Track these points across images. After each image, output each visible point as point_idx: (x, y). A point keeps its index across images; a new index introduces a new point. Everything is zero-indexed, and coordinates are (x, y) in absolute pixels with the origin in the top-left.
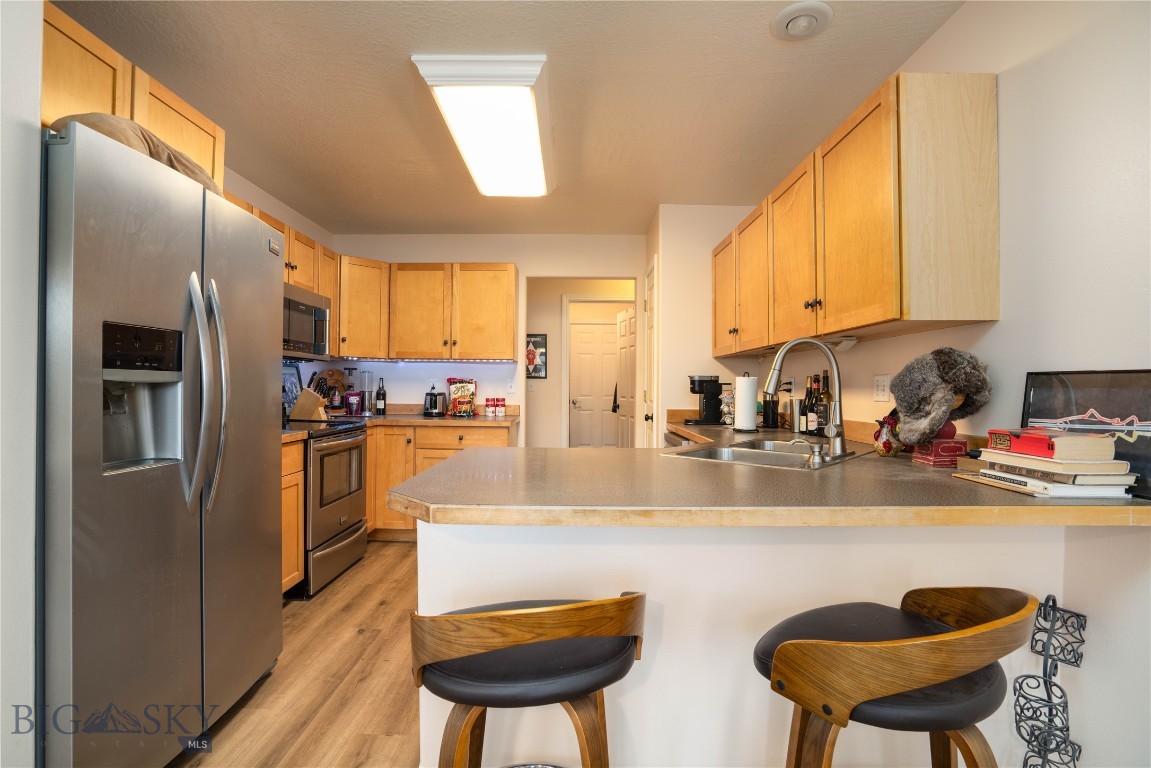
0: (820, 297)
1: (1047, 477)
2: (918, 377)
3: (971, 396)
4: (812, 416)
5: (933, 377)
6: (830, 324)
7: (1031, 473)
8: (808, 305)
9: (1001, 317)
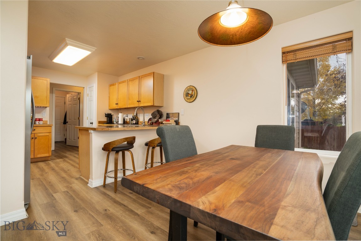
0: (140, 100)
1: (169, 124)
2: (155, 113)
3: (161, 116)
4: (134, 121)
5: (157, 113)
6: (142, 105)
7: (168, 124)
8: (138, 101)
9: (164, 106)
